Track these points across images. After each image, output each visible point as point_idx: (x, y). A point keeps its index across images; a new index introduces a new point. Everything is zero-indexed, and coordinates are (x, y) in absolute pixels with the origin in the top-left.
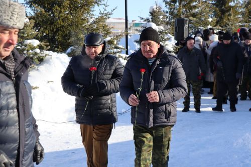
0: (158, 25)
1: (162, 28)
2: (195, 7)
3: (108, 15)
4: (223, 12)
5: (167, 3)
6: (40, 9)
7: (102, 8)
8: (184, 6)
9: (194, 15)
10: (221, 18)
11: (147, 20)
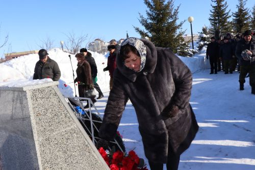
0: (206, 35)
1: (208, 36)
2: (226, 25)
3: (183, 33)
4: (241, 26)
5: (212, 25)
6: (154, 34)
7: (180, 30)
8: (221, 25)
9: (225, 29)
10: (240, 29)
11: (202, 33)
